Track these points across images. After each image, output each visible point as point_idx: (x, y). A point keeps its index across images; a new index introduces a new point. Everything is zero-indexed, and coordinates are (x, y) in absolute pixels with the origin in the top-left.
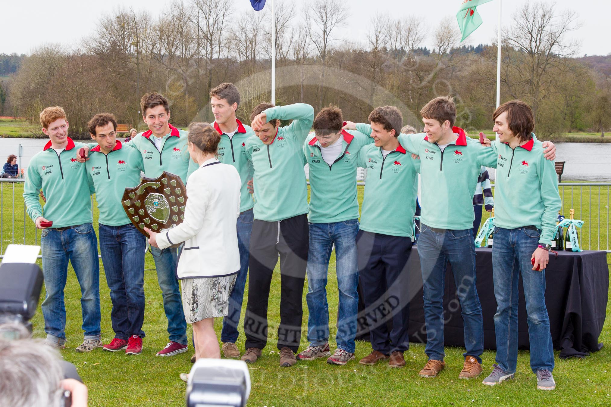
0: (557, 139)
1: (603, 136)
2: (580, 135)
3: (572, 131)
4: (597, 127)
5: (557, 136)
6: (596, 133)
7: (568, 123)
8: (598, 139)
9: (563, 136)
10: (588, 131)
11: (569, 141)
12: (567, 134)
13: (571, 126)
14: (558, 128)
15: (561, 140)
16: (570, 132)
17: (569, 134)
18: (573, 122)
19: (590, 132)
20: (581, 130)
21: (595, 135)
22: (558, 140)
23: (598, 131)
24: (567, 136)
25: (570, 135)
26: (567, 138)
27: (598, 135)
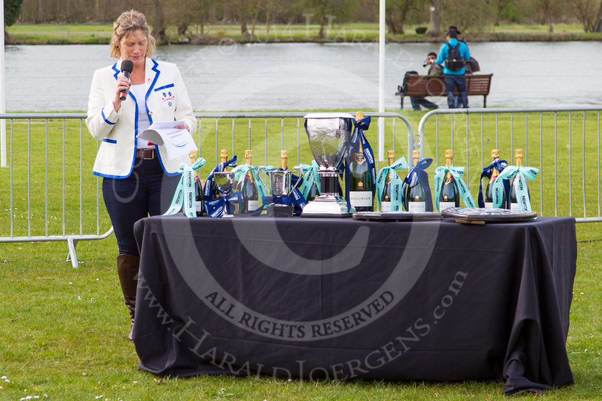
0: (476, 36)
1: (551, 30)
2: (513, 29)
3: (501, 23)
4: (542, 15)
5: (476, 31)
6: (540, 26)
7: (494, 10)
8: (544, 36)
9: (485, 31)
10: (527, 23)
11: (496, 39)
12: (492, 27)
13: (498, 14)
14: (477, 17)
15: (483, 39)
16: (497, 24)
17: (496, 28)
18: (501, 8)
19: (531, 24)
20: (514, 20)
21: (538, 29)
22: (477, 39)
23: (543, 23)
24: (492, 32)
25: (498, 30)
26: (492, 35)
27: (543, 30)
